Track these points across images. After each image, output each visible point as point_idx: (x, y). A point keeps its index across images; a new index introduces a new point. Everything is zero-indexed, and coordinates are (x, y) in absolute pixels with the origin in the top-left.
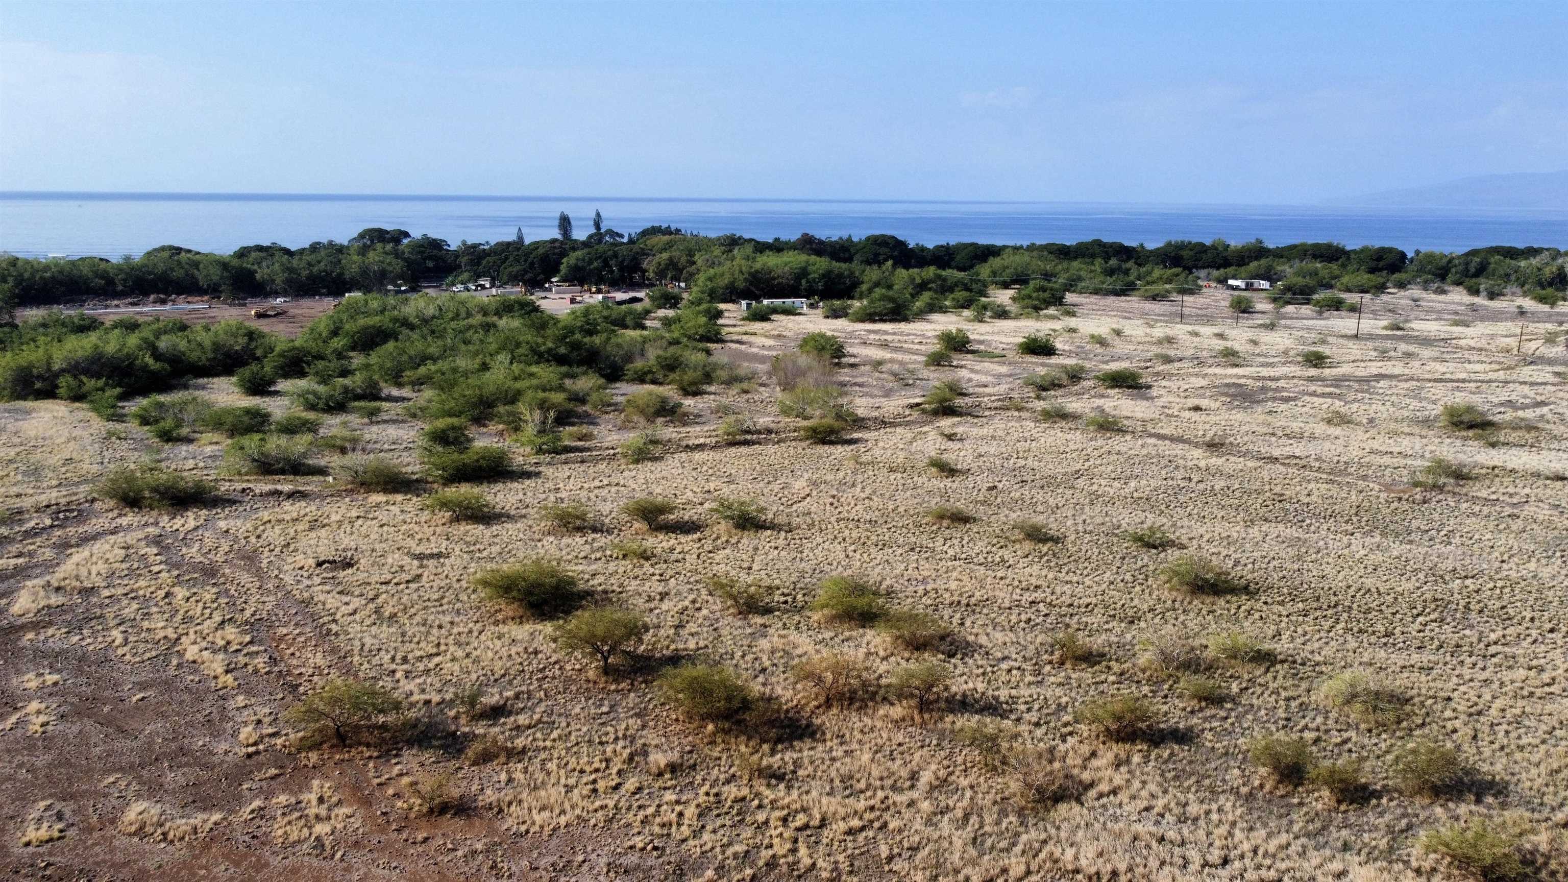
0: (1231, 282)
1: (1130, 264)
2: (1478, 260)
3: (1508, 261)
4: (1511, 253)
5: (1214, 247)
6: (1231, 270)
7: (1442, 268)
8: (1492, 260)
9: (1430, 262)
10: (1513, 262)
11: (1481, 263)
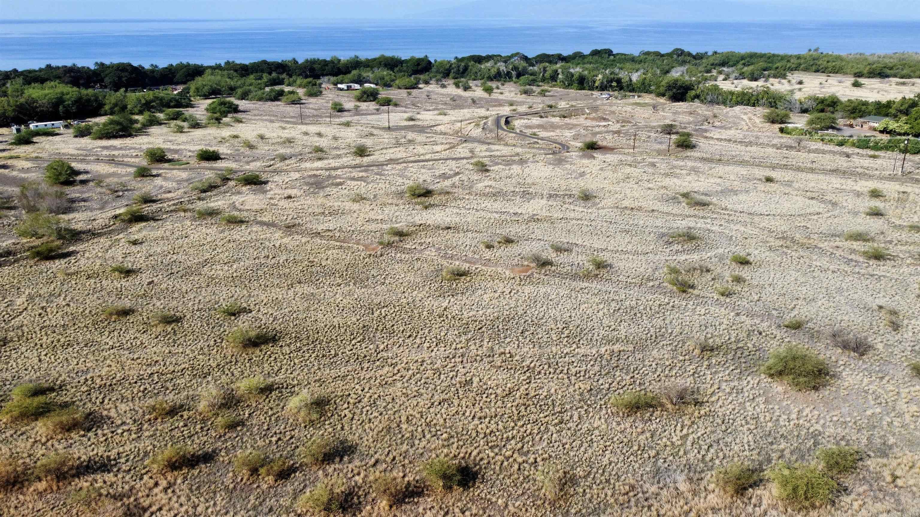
0: (339, 86)
1: (284, 76)
2: (463, 64)
3: (477, 64)
4: (479, 59)
5: (332, 62)
6: (340, 77)
7: (447, 70)
8: (470, 64)
9: (441, 67)
10: (479, 66)
11: (465, 66)
